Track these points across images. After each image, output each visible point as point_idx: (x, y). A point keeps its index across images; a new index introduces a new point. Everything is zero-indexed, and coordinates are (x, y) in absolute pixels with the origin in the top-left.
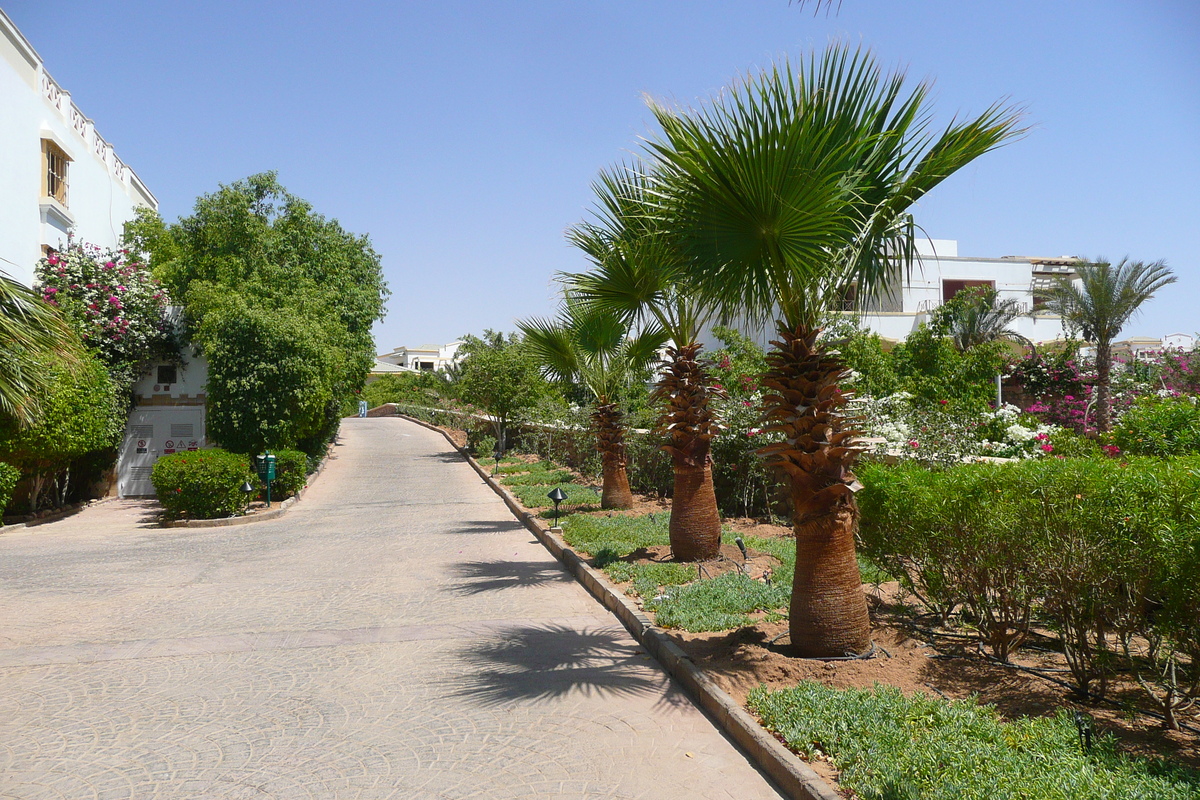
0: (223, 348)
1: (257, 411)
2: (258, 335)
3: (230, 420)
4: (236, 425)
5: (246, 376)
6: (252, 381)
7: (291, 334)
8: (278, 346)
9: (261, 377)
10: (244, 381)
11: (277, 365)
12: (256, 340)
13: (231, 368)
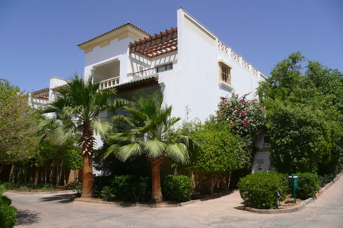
0: (273, 126)
1: (291, 153)
2: (288, 118)
3: (279, 158)
4: (282, 161)
5: (284, 137)
6: (287, 140)
7: (304, 116)
8: (299, 122)
9: (291, 138)
10: (283, 140)
11: (299, 131)
12: (288, 120)
13: (278, 134)
